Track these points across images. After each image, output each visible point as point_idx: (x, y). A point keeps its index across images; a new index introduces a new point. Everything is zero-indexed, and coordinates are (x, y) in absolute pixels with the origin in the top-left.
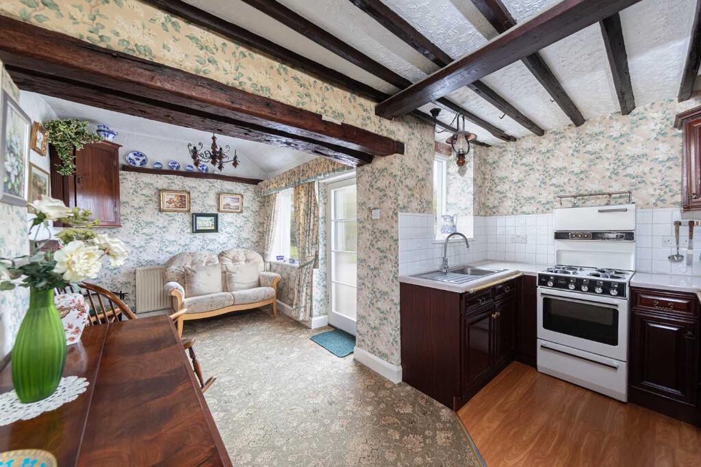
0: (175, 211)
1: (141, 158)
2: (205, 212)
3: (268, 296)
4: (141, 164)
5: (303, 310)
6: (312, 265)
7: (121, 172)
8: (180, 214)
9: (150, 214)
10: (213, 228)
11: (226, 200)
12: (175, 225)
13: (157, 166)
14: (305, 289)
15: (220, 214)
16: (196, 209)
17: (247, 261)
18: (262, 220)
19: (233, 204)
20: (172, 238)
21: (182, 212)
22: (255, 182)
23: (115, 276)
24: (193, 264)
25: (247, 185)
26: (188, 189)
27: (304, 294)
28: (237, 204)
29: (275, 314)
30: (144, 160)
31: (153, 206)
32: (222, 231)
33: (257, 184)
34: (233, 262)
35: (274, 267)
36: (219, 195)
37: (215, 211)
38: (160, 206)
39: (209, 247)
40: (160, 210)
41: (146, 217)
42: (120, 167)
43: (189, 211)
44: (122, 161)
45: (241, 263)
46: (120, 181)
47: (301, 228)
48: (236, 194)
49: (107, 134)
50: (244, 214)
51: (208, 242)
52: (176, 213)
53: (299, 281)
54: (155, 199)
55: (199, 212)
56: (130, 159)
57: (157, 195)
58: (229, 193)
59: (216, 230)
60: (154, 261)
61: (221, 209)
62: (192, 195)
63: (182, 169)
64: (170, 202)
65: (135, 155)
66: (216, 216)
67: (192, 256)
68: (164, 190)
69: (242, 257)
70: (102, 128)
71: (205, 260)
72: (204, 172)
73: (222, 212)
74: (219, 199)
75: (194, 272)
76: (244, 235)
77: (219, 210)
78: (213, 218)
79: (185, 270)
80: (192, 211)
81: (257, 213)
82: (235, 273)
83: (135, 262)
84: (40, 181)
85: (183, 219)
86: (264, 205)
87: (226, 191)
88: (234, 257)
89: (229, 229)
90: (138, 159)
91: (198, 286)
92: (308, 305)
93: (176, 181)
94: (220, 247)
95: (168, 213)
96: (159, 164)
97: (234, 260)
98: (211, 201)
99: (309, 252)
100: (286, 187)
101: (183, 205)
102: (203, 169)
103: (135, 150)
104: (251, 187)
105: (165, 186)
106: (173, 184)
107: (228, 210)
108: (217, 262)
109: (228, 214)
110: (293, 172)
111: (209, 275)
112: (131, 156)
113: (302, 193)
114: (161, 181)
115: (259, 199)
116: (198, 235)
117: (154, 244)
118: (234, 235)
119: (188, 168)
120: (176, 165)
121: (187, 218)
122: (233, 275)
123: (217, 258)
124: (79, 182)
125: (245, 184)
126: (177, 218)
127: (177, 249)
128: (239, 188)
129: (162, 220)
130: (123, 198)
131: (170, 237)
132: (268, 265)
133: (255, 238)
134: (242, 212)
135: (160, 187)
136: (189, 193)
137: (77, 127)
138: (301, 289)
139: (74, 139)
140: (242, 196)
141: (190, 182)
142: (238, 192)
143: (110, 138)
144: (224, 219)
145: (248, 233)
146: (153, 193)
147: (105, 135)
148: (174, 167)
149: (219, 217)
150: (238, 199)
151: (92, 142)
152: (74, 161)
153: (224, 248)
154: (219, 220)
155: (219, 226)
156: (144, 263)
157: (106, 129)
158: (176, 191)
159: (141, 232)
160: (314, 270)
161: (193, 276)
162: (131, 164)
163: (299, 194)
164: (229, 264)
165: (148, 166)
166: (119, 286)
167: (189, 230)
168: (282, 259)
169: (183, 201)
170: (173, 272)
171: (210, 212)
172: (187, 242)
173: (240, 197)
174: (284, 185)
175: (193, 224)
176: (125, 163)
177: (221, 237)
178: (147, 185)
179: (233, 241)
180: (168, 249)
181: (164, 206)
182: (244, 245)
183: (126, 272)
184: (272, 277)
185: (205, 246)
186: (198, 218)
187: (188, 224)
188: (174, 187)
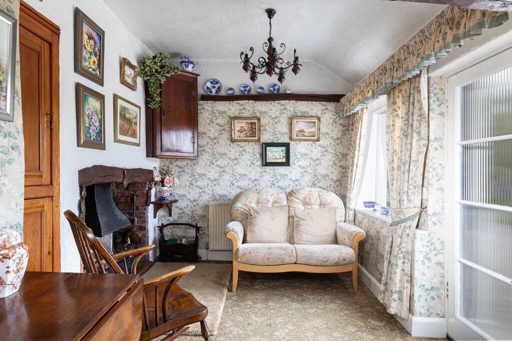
0: (246, 141)
1: (217, 86)
2: (275, 141)
3: (344, 260)
4: (217, 92)
5: (395, 296)
6: (415, 223)
7: (200, 102)
8: (251, 143)
9: (223, 145)
10: (284, 160)
11: (299, 125)
12: (247, 156)
13: (230, 92)
14: (400, 262)
15: (292, 143)
16: (266, 138)
17: (322, 205)
18: (345, 151)
19: (308, 130)
20: (243, 172)
21: (253, 141)
22: (335, 98)
23: (194, 208)
24: (258, 203)
25: (326, 103)
26: (258, 115)
27: (399, 271)
28: (313, 130)
29: (355, 288)
30: (219, 88)
31: (226, 136)
32: (294, 164)
33: (338, 101)
34: (304, 205)
35: (359, 217)
36: (291, 119)
37: (287, 140)
38: (232, 135)
39: (280, 184)
40: (233, 141)
41: (220, 149)
42: (199, 97)
43: (259, 140)
44: (200, 91)
45: (314, 206)
46: (199, 112)
47: (396, 159)
48: (312, 117)
49: (187, 64)
50: (321, 142)
51: (279, 177)
52: (246, 143)
53: (391, 247)
54: (227, 128)
55: (270, 142)
56: (208, 88)
57: (229, 124)
58: (304, 116)
59: (287, 163)
60: (225, 195)
61: (294, 137)
62: (263, 122)
63: (253, 92)
64: (240, 131)
65: (212, 83)
66: (287, 146)
67: (258, 193)
68: (237, 118)
69: (315, 199)
70: (184, 60)
71: (271, 200)
72: (276, 92)
73: (295, 140)
74: (291, 124)
75: (257, 212)
76: (322, 170)
77: (291, 138)
78: (284, 148)
79: (249, 209)
80: (262, 141)
81: (339, 140)
82: (304, 220)
83: (210, 196)
84: (129, 113)
85: (253, 149)
86: (348, 130)
87: (299, 114)
88: (304, 199)
89: (304, 163)
90: (214, 87)
91: (260, 230)
92: (406, 293)
93: (247, 107)
94: (292, 184)
95: (239, 143)
96: (232, 89)
97: (306, 203)
98: (283, 128)
99: (409, 200)
100: (374, 96)
101: (253, 134)
102: (274, 89)
103: (212, 78)
104: (331, 106)
105: (237, 114)
106: (244, 111)
107: (303, 137)
108: (285, 203)
109: (302, 142)
110: (383, 70)
111: (273, 219)
112: (209, 85)
113: (399, 101)
114: (233, 108)
115: (341, 121)
116: (268, 169)
117: (227, 177)
118: (308, 170)
119: (259, 90)
120: (248, 89)
121: (256, 149)
122: (302, 222)
123: (285, 197)
124: (164, 114)
125: (323, 103)
126: (247, 148)
127: (247, 185)
128: (315, 108)
129: (233, 151)
130: (201, 129)
131: (240, 170)
132: (351, 213)
133: (335, 175)
134: (318, 140)
135: (232, 115)
136: (259, 119)
137: (161, 61)
138: (393, 261)
139: (159, 73)
140: (319, 119)
141: (261, 106)
142: (314, 115)
143: (190, 69)
144: (297, 149)
145: (327, 167)
146: (226, 122)
147: (185, 65)
148: (246, 90)
149: (291, 146)
150: (315, 122)
151: (173, 74)
152: (160, 94)
153: (297, 186)
154: (291, 151)
155: (291, 159)
156: (218, 198)
157: (187, 60)
158: (246, 118)
159: (216, 164)
160: (418, 232)
161: (255, 217)
162: (208, 93)
163: (395, 103)
164: (298, 207)
165: (223, 93)
166: (197, 218)
167: (259, 163)
168: (373, 206)
169: (254, 128)
170: (238, 210)
171: (282, 141)
172: (257, 177)
173: (316, 121)
174: (370, 94)
175: (263, 155)
176: (203, 93)
177: (292, 172)
178: (221, 113)
179: (307, 178)
180: (239, 184)
181: (236, 135)
182: (321, 184)
183: (203, 205)
184: (352, 233)
185: (275, 182)
186: (268, 148)
187: (258, 156)
188: (246, 114)
